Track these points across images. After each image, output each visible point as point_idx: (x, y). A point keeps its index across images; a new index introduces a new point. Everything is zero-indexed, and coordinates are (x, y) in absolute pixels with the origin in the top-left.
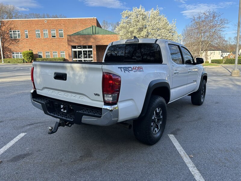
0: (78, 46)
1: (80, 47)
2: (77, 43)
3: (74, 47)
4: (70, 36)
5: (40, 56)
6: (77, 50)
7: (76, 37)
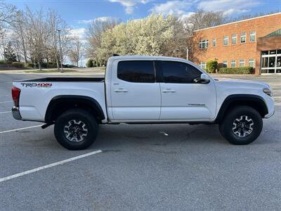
0: (271, 51)
1: (274, 52)
2: (270, 47)
3: (266, 53)
4: (261, 38)
5: (225, 66)
6: (269, 56)
7: (270, 39)
